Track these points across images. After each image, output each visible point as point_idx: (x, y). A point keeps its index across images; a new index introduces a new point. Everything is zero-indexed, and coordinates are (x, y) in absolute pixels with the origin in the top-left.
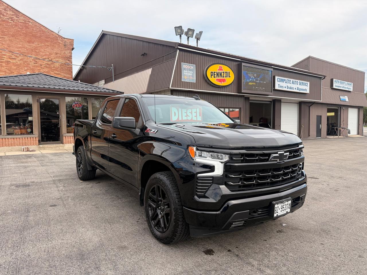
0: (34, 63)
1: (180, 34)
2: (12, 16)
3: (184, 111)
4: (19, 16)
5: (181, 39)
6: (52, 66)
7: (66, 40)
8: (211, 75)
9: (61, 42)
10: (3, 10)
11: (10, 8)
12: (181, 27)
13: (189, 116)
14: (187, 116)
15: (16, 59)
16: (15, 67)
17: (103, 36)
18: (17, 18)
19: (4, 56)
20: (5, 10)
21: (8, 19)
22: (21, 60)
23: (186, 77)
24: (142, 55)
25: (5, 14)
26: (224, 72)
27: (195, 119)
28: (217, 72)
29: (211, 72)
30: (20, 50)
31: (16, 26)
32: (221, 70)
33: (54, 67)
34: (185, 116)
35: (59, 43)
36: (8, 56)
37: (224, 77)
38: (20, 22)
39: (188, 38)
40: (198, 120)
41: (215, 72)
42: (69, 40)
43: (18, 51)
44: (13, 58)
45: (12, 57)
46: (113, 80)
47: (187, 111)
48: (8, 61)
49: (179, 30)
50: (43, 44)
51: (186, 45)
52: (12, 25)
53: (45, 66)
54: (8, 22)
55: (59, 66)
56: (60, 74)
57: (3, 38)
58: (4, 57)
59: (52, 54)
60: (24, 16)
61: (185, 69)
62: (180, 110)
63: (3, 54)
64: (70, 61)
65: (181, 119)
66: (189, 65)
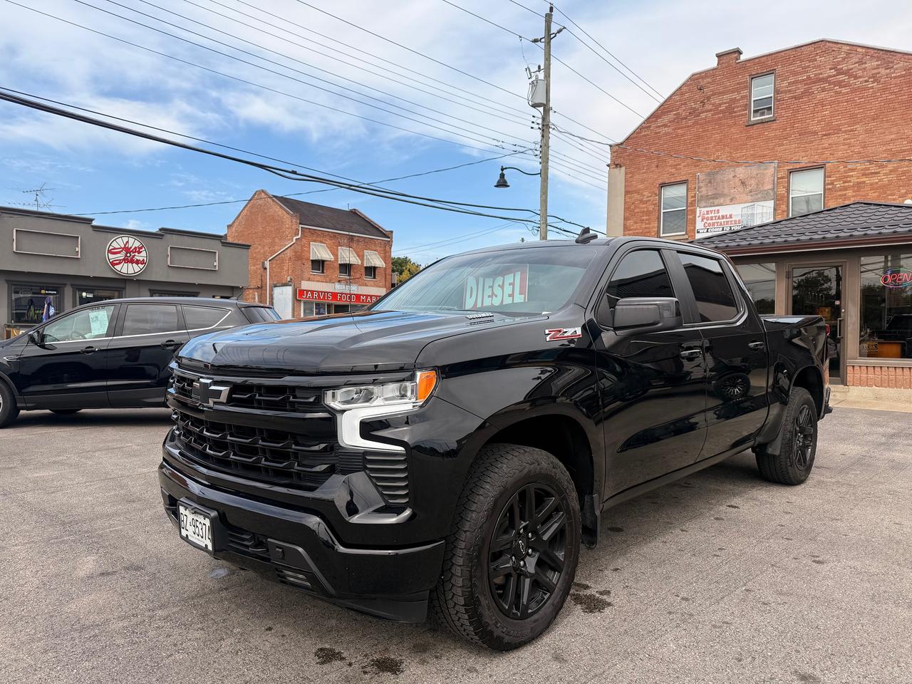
2: (875, 71)
3: (489, 282)
4: (893, 62)
10: (857, 65)
11: (873, 52)
13: (496, 296)
14: (493, 295)
15: (879, 173)
16: (877, 194)
18: (888, 71)
19: (852, 174)
20: (860, 62)
21: (866, 81)
22: (891, 171)
25: (860, 73)
30: (890, 147)
31: (885, 90)
34: (489, 297)
36: (862, 170)
38: (895, 77)
43: (885, 151)
44: (872, 173)
45: (870, 171)
47: (493, 284)
48: (860, 183)
52: (874, 93)
54: (867, 89)
57: (852, 131)
58: (852, 176)
63: (849, 169)
65: (480, 305)
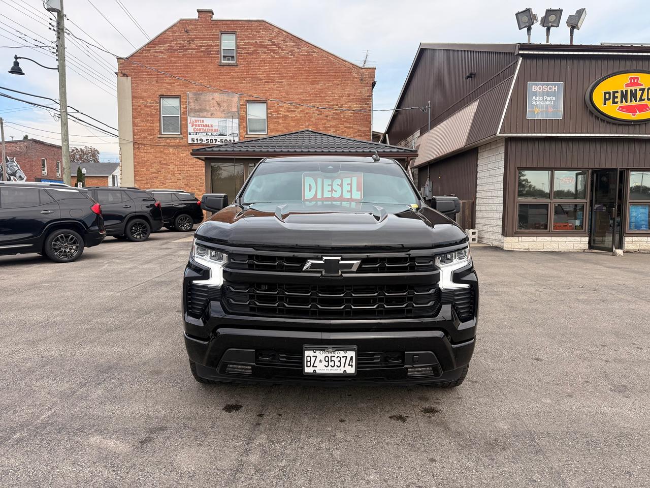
0: (318, 115)
1: (527, 24)
2: (292, 49)
3: (327, 182)
4: (301, 46)
5: (529, 34)
6: (342, 116)
7: (363, 70)
8: (605, 100)
9: (356, 76)
10: (282, 42)
11: (291, 36)
12: (528, 11)
13: (336, 191)
14: (332, 190)
15: (295, 111)
17: (422, 52)
18: (299, 50)
19: (281, 109)
20: (284, 41)
21: (288, 54)
22: (301, 111)
23: (537, 111)
24: (468, 77)
25: (284, 48)
26: (643, 90)
27: (347, 195)
28: (622, 92)
29: (605, 94)
30: (300, 96)
31: (297, 61)
32: (638, 84)
33: (344, 117)
34: (329, 191)
35: (354, 77)
36: (287, 108)
37: (644, 100)
38: (302, 55)
39: (548, 30)
40: (353, 198)
41: (617, 92)
42: (368, 69)
45: (290, 109)
46: (429, 128)
47: (332, 183)
48: (286, 115)
49: (525, 18)
50: (331, 84)
51: (544, 45)
52: (292, 62)
53: (332, 118)
54: (288, 58)
55: (352, 115)
56: (352, 127)
57: (281, 82)
58: (281, 111)
59: (342, 97)
60: (308, 44)
61: (535, 94)
62: (319, 181)
63: (280, 106)
64: (368, 104)
65: (321, 197)
66: (548, 85)
